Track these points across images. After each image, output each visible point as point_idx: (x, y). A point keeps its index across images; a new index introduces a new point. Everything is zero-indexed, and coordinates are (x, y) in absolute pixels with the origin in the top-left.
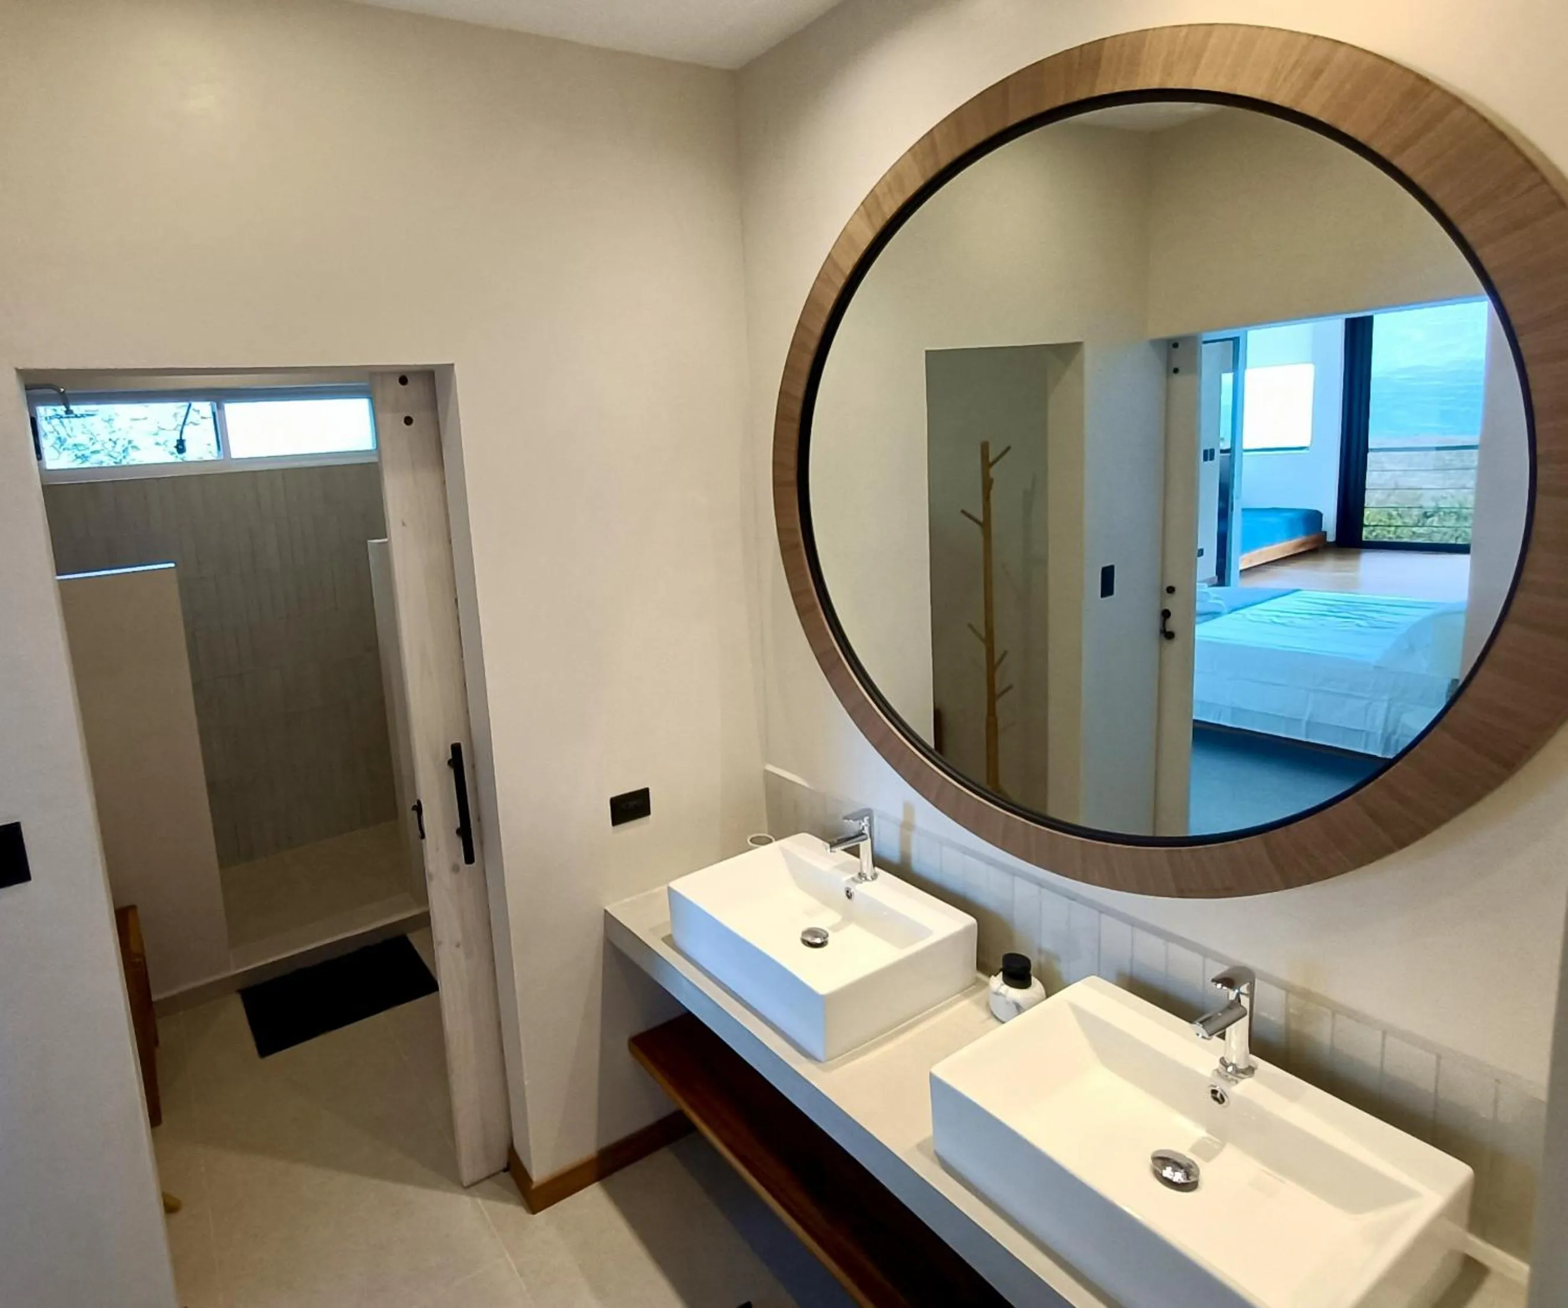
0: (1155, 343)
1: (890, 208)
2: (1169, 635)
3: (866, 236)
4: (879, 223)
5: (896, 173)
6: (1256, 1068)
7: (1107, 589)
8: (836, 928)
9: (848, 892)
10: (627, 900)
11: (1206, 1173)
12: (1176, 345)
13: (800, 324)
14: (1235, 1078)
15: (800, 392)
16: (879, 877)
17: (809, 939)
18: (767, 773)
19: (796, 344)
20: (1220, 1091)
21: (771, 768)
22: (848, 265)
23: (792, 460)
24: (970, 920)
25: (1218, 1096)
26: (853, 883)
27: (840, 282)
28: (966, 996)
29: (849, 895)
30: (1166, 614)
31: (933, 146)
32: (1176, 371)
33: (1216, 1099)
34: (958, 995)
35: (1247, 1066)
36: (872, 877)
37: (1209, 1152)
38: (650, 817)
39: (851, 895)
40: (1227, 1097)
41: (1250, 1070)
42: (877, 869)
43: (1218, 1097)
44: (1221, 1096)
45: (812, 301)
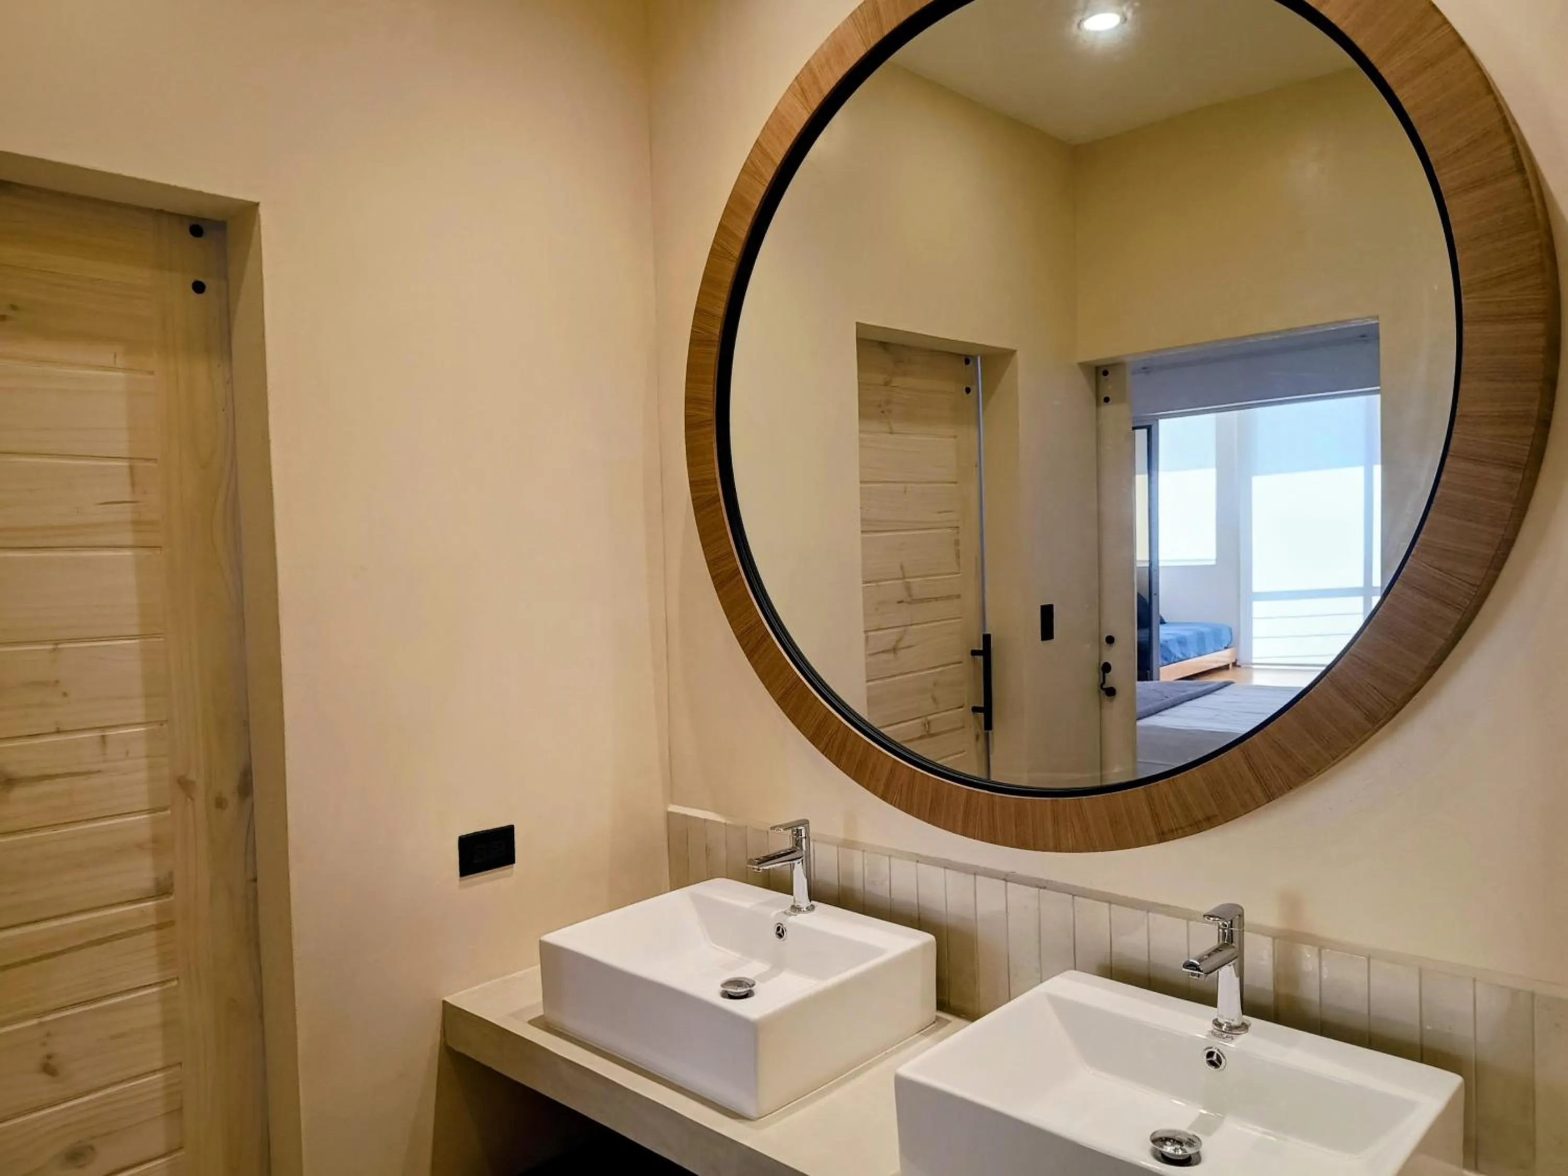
0: (1084, 366)
1: (829, 82)
2: (1111, 692)
3: (801, 118)
4: (816, 101)
5: (836, 43)
6: (1250, 1025)
7: (1047, 632)
8: (764, 977)
9: (778, 929)
10: (476, 988)
11: (1207, 1147)
12: (1105, 373)
13: (721, 227)
14: (1230, 1035)
15: (720, 309)
16: (816, 909)
17: (731, 990)
18: (669, 815)
19: (716, 253)
20: (1216, 1052)
21: (673, 808)
22: (779, 153)
23: (709, 392)
24: (929, 938)
25: (1215, 1058)
26: (785, 916)
27: (769, 173)
28: (927, 1035)
29: (780, 933)
30: (1106, 668)
31: (877, 12)
32: (1107, 400)
33: (1212, 1063)
34: (917, 1035)
35: (1240, 1023)
36: (807, 908)
37: (1210, 1126)
38: (515, 865)
39: (783, 932)
40: (1224, 1058)
41: (1244, 1027)
42: (813, 903)
43: (1214, 1060)
44: (1218, 1056)
45: (736, 198)
